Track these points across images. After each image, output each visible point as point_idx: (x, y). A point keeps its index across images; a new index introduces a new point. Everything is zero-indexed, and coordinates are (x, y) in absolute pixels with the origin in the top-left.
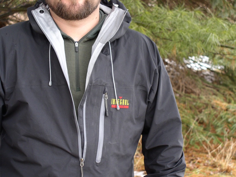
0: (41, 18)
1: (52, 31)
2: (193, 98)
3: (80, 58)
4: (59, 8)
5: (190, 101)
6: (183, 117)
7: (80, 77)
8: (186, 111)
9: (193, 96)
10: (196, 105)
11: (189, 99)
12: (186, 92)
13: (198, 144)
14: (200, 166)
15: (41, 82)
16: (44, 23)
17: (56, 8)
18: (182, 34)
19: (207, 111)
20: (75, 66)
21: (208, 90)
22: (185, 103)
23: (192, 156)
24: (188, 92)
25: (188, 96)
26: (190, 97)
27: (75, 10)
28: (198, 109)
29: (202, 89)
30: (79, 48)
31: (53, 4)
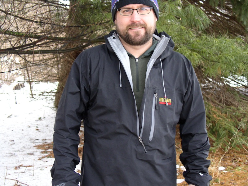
0: (113, 43)
1: (120, 52)
2: (233, 110)
3: (140, 69)
4: (127, 37)
5: (230, 112)
6: (225, 125)
7: (139, 82)
8: (227, 120)
9: (232, 107)
10: (235, 114)
11: (230, 110)
12: (227, 105)
13: (239, 146)
14: (241, 164)
15: (114, 85)
16: (115, 46)
17: (124, 36)
18: (228, 57)
19: (245, 120)
20: (136, 75)
21: (245, 103)
22: (226, 113)
23: (234, 156)
24: (229, 104)
25: (228, 108)
26: (230, 109)
27: (138, 39)
28: (237, 118)
29: (240, 102)
30: (139, 63)
31: (122, 34)
